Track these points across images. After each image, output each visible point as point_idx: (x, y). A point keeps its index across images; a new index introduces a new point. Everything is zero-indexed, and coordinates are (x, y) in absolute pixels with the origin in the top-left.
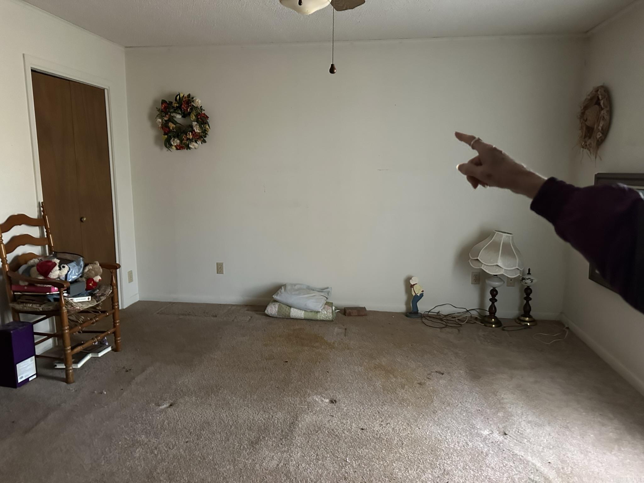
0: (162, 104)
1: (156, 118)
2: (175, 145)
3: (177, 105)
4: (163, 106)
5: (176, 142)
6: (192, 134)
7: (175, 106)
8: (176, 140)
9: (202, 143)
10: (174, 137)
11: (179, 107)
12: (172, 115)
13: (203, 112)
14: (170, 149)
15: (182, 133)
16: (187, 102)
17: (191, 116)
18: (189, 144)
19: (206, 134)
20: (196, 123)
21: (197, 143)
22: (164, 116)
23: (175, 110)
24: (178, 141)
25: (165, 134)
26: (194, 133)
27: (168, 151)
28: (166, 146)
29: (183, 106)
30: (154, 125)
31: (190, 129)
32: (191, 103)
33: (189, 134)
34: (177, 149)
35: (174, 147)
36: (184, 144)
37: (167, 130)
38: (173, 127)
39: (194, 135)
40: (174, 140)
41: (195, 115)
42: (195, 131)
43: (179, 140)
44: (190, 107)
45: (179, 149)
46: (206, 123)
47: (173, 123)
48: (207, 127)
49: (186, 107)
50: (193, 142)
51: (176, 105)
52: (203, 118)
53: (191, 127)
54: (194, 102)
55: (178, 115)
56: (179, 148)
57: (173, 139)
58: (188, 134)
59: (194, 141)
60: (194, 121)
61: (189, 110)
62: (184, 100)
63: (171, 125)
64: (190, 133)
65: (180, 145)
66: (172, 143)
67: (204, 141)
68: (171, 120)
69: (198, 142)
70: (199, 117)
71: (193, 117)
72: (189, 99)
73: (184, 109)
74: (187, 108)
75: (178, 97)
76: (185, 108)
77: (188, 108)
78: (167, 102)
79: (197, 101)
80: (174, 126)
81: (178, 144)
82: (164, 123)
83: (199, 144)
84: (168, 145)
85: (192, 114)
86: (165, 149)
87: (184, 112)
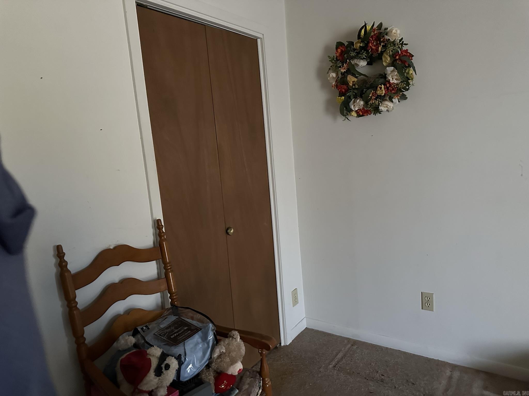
0: (337, 48)
1: (328, 73)
2: (357, 109)
3: (361, 45)
4: (339, 50)
5: (358, 104)
6: (384, 88)
7: (358, 48)
8: (358, 101)
9: (399, 102)
10: (355, 97)
11: (364, 48)
12: (353, 62)
13: (405, 48)
14: (347, 117)
15: (368, 88)
16: (377, 37)
17: (383, 59)
18: (379, 105)
19: (408, 84)
20: (392, 68)
21: (392, 102)
22: (340, 67)
23: (358, 53)
24: (362, 103)
25: (341, 94)
26: (388, 85)
27: (345, 120)
28: (342, 114)
29: (370, 45)
30: (324, 84)
31: (382, 80)
32: (384, 36)
33: (381, 88)
34: (359, 116)
35: (354, 114)
36: (371, 105)
37: (344, 88)
38: (353, 82)
39: (388, 88)
40: (354, 102)
41: (390, 56)
42: (391, 81)
43: (363, 100)
44: (382, 44)
45: (362, 116)
46: (409, 66)
47: (354, 75)
48: (411, 71)
49: (374, 46)
50: (386, 100)
51: (359, 45)
52: (404, 58)
53: (384, 76)
54: (389, 34)
55: (362, 60)
56: (361, 113)
57: (353, 100)
58: (379, 88)
59: (388, 99)
60: (389, 66)
61: (380, 49)
62: (372, 34)
63: (351, 79)
64: (383, 86)
65: (363, 109)
66: (352, 107)
67: (404, 97)
68: (351, 71)
69: (393, 100)
70: (397, 57)
71: (387, 59)
72: (381, 31)
73: (372, 49)
74: (377, 46)
75: (363, 31)
76: (374, 48)
77: (378, 48)
78: (344, 44)
79: (394, 31)
80: (356, 80)
81: (361, 108)
82: (339, 78)
83: (395, 103)
84: (345, 112)
85: (385, 54)
86: (340, 119)
87: (372, 55)
